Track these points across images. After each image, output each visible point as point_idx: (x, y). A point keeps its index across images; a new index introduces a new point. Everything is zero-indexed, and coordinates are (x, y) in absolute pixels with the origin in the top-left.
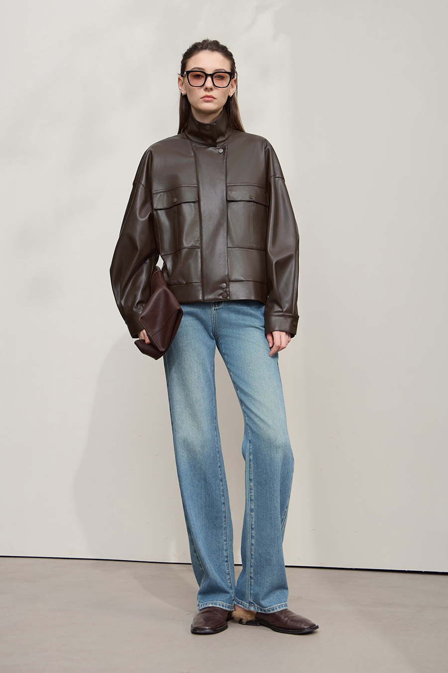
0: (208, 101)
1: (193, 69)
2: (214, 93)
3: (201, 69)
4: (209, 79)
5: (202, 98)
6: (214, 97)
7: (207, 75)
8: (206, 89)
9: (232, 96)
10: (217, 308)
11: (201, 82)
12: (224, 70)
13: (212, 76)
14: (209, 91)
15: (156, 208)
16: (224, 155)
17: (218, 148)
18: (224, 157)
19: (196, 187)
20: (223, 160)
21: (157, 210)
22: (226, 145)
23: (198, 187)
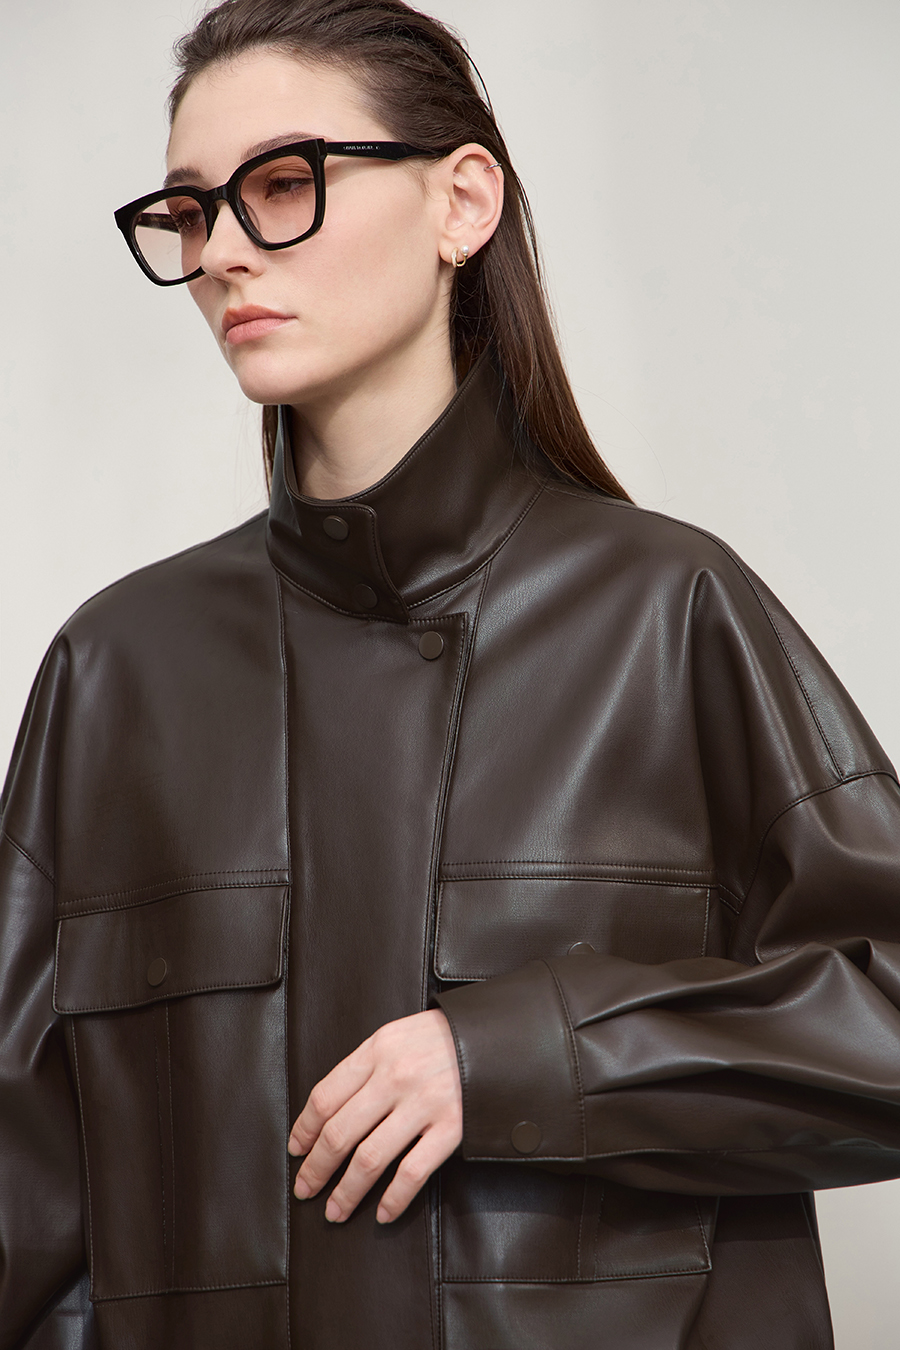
14: (236, 285)
15: (70, 1005)
16: (449, 672)
17: (420, 631)
18: (447, 686)
19: (283, 891)
20: (437, 713)
21: (77, 1018)
22: (469, 607)
23: (294, 889)
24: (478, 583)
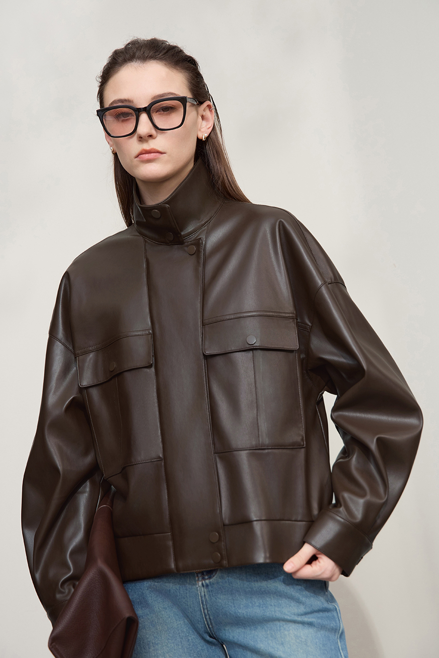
0: (149, 161)
1: (112, 103)
2: (159, 142)
3: (126, 100)
4: (144, 117)
5: (137, 156)
6: (160, 149)
7: (138, 111)
8: (141, 139)
9: (208, 138)
10: (207, 581)
11: (130, 127)
12: (172, 94)
13: (147, 110)
14: (147, 141)
15: (85, 383)
16: (198, 257)
17: (187, 246)
18: (198, 262)
19: (150, 335)
20: (196, 270)
21: (87, 388)
22: (203, 237)
23: (154, 334)
24: (205, 229)
